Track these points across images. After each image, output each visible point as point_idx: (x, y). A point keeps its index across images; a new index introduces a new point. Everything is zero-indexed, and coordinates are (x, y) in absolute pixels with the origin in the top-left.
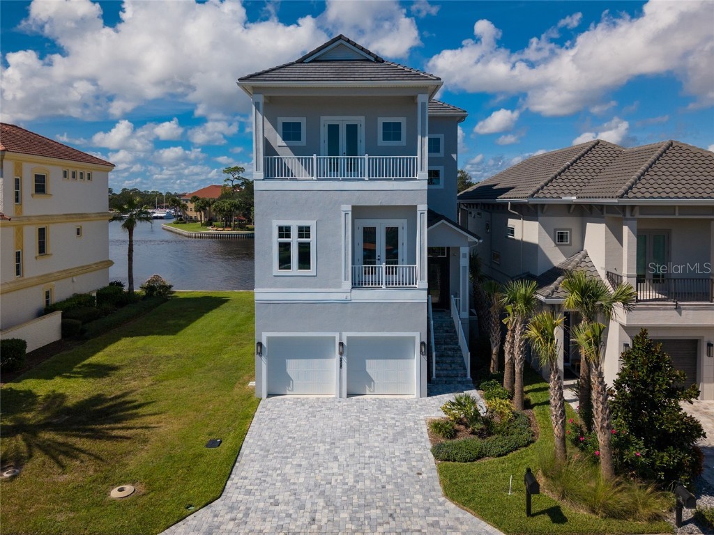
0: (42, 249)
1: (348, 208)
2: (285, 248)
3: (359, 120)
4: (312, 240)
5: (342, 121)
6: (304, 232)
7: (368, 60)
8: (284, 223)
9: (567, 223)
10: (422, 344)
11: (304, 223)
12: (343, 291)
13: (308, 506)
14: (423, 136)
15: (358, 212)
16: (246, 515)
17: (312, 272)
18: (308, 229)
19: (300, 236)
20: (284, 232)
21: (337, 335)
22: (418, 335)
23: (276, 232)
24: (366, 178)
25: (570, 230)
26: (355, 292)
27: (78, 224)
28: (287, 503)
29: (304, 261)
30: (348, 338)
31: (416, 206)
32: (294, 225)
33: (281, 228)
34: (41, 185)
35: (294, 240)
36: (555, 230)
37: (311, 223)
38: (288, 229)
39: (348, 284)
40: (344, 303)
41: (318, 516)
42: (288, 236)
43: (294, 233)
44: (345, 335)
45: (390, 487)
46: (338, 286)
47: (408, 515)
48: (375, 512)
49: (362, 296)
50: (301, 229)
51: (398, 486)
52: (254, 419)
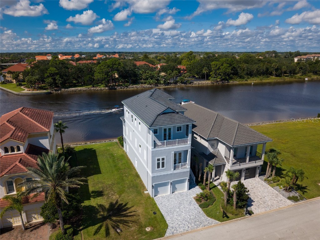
1: (173, 152)
2: (158, 164)
3: (171, 127)
4: (165, 161)
5: (167, 128)
6: (163, 159)
7: (175, 112)
9: (214, 142)
10: (188, 180)
11: (163, 157)
13: (185, 224)
14: (190, 134)
15: (176, 153)
16: (176, 228)
17: (165, 168)
18: (164, 158)
19: (162, 160)
20: (158, 160)
21: (170, 181)
22: (188, 178)
23: (156, 160)
24: (177, 145)
25: (215, 144)
26: (174, 171)
28: (181, 224)
29: (163, 166)
30: (172, 181)
31: (187, 150)
32: (161, 158)
35: (161, 162)
36: (211, 144)
37: (165, 157)
38: (159, 159)
39: (173, 169)
40: (171, 174)
41: (189, 226)
43: (161, 160)
44: (172, 180)
45: (197, 217)
46: (171, 170)
47: (204, 222)
48: (198, 223)
49: (176, 171)
50: (162, 159)
51: (198, 216)
52: (157, 204)
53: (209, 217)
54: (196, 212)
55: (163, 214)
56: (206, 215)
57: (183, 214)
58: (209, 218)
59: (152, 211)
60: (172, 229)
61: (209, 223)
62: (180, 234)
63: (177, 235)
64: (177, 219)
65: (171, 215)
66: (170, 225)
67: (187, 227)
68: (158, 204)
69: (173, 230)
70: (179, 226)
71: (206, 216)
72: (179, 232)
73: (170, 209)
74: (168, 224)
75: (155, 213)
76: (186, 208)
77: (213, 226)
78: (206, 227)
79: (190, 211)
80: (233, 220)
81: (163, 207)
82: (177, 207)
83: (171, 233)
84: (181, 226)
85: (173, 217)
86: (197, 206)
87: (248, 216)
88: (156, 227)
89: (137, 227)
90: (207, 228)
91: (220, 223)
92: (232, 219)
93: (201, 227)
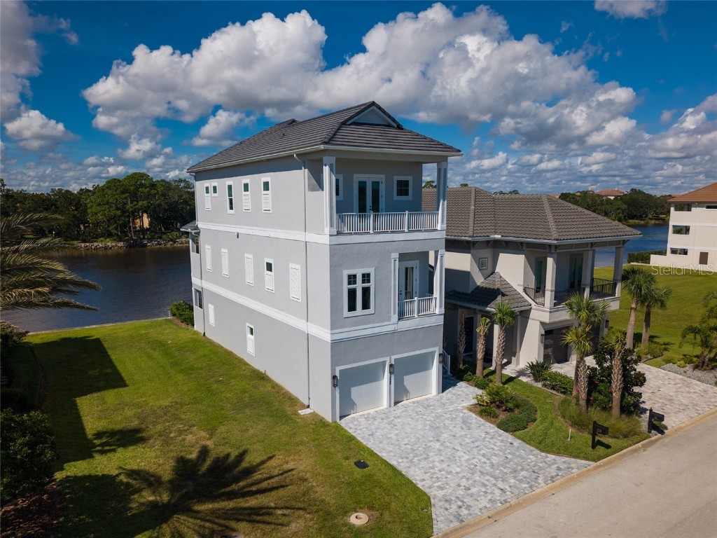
1: (396, 255)
2: (352, 294)
3: (380, 178)
4: (372, 285)
5: (369, 178)
6: (366, 277)
8: (352, 272)
9: (486, 253)
10: (440, 355)
11: (366, 271)
12: (392, 323)
13: (487, 483)
15: (403, 257)
16: (462, 501)
17: (371, 310)
18: (369, 275)
19: (364, 282)
20: (352, 279)
21: (387, 359)
22: (437, 350)
23: (345, 280)
24: (406, 230)
25: (487, 258)
26: (401, 323)
28: (474, 486)
29: (366, 305)
30: (395, 360)
32: (359, 273)
33: (350, 277)
35: (359, 286)
36: (480, 259)
37: (371, 271)
38: (355, 276)
39: (395, 317)
40: (394, 332)
41: (501, 487)
42: (355, 283)
43: (359, 279)
44: (394, 357)
45: (509, 456)
46: (389, 319)
47: (541, 469)
48: (524, 473)
49: (405, 325)
50: (364, 275)
51: (513, 454)
52: (359, 439)
53: (548, 452)
54: (498, 444)
55: (394, 463)
56: (537, 448)
57: (459, 454)
58: (551, 457)
59: (347, 458)
60: (447, 505)
61: (559, 469)
62: (485, 516)
63: (476, 524)
64: (450, 473)
65: (423, 464)
66: (436, 494)
67: (497, 492)
68: (362, 438)
69: (454, 507)
70: (469, 492)
71: (537, 451)
72: (477, 511)
73: (409, 447)
74: (427, 491)
75: (361, 465)
76: (461, 436)
77: (579, 475)
78: (558, 482)
79: (477, 444)
80: (625, 451)
81: (381, 442)
82: (431, 439)
83: (452, 518)
84: (474, 490)
85: (433, 468)
86: (491, 428)
87: (655, 436)
88: (387, 506)
89: (311, 520)
90: (562, 484)
91: (593, 464)
92: (622, 450)
93: (542, 486)
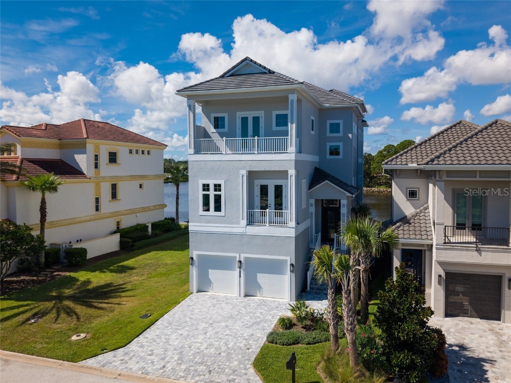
0: (114, 196)
1: (244, 172)
2: (206, 198)
3: (260, 114)
4: (222, 193)
5: (250, 115)
6: (218, 187)
7: (266, 73)
8: (206, 182)
9: (415, 183)
10: (292, 265)
11: (218, 182)
12: (241, 227)
15: (252, 176)
17: (222, 213)
18: (220, 185)
19: (215, 190)
20: (206, 187)
21: (237, 255)
22: (289, 259)
23: (201, 188)
24: (256, 152)
25: (419, 188)
26: (248, 227)
27: (141, 182)
28: (157, 355)
29: (218, 208)
30: (246, 258)
31: (287, 171)
32: (212, 183)
33: (204, 185)
34: (113, 158)
35: (212, 193)
36: (407, 188)
37: (222, 182)
38: (208, 185)
39: (244, 222)
40: (242, 235)
42: (208, 190)
43: (212, 188)
44: (243, 256)
45: (223, 354)
46: (238, 223)
47: (221, 373)
49: (253, 230)
50: (215, 185)
51: (229, 354)
71: (250, 362)
